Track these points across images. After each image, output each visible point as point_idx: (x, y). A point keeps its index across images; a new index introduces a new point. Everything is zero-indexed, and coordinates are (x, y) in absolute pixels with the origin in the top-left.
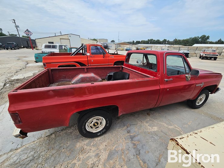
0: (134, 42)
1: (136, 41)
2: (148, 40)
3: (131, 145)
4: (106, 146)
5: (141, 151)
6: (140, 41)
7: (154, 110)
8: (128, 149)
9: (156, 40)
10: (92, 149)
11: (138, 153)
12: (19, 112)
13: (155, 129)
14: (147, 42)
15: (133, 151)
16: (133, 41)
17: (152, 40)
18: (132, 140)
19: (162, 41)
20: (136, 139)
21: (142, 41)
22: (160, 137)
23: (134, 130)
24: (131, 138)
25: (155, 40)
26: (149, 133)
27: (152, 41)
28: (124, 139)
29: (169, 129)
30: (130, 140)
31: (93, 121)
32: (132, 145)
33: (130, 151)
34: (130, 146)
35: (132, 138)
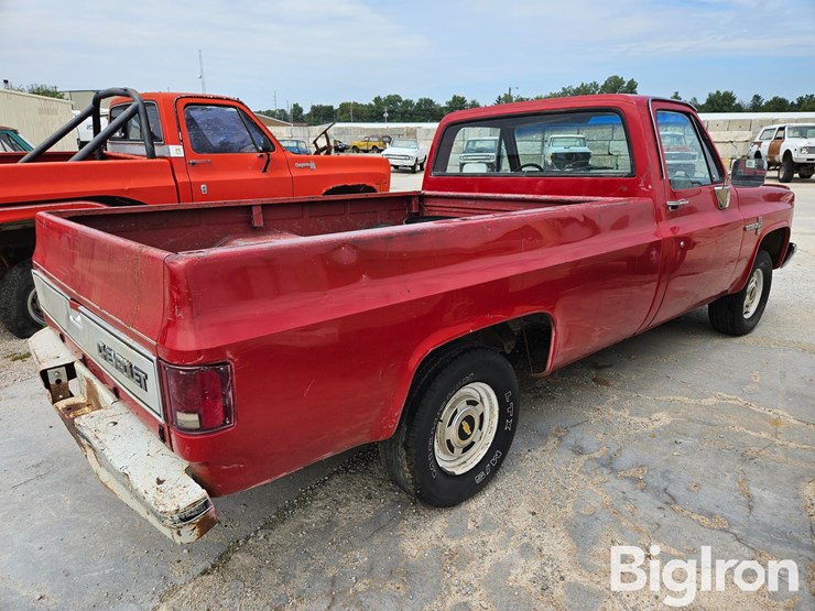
0: (297, 109)
1: (313, 108)
2: (377, 100)
3: (626, 486)
4: (534, 514)
5: (672, 490)
6: (336, 107)
7: (611, 366)
8: (625, 499)
9: (416, 101)
10: (485, 539)
11: (666, 498)
12: (235, 355)
13: (663, 418)
14: (374, 113)
15: (645, 497)
16: (296, 106)
17: (393, 100)
18: (613, 471)
19: (443, 105)
20: (622, 462)
21: (344, 107)
22: (697, 436)
23: (594, 439)
24: (604, 466)
25: (408, 103)
26: (654, 436)
27: (394, 104)
28: (581, 476)
29: (708, 408)
30: (606, 471)
31: (456, 412)
32: (627, 483)
33: (635, 500)
34: (625, 489)
35: (609, 464)
